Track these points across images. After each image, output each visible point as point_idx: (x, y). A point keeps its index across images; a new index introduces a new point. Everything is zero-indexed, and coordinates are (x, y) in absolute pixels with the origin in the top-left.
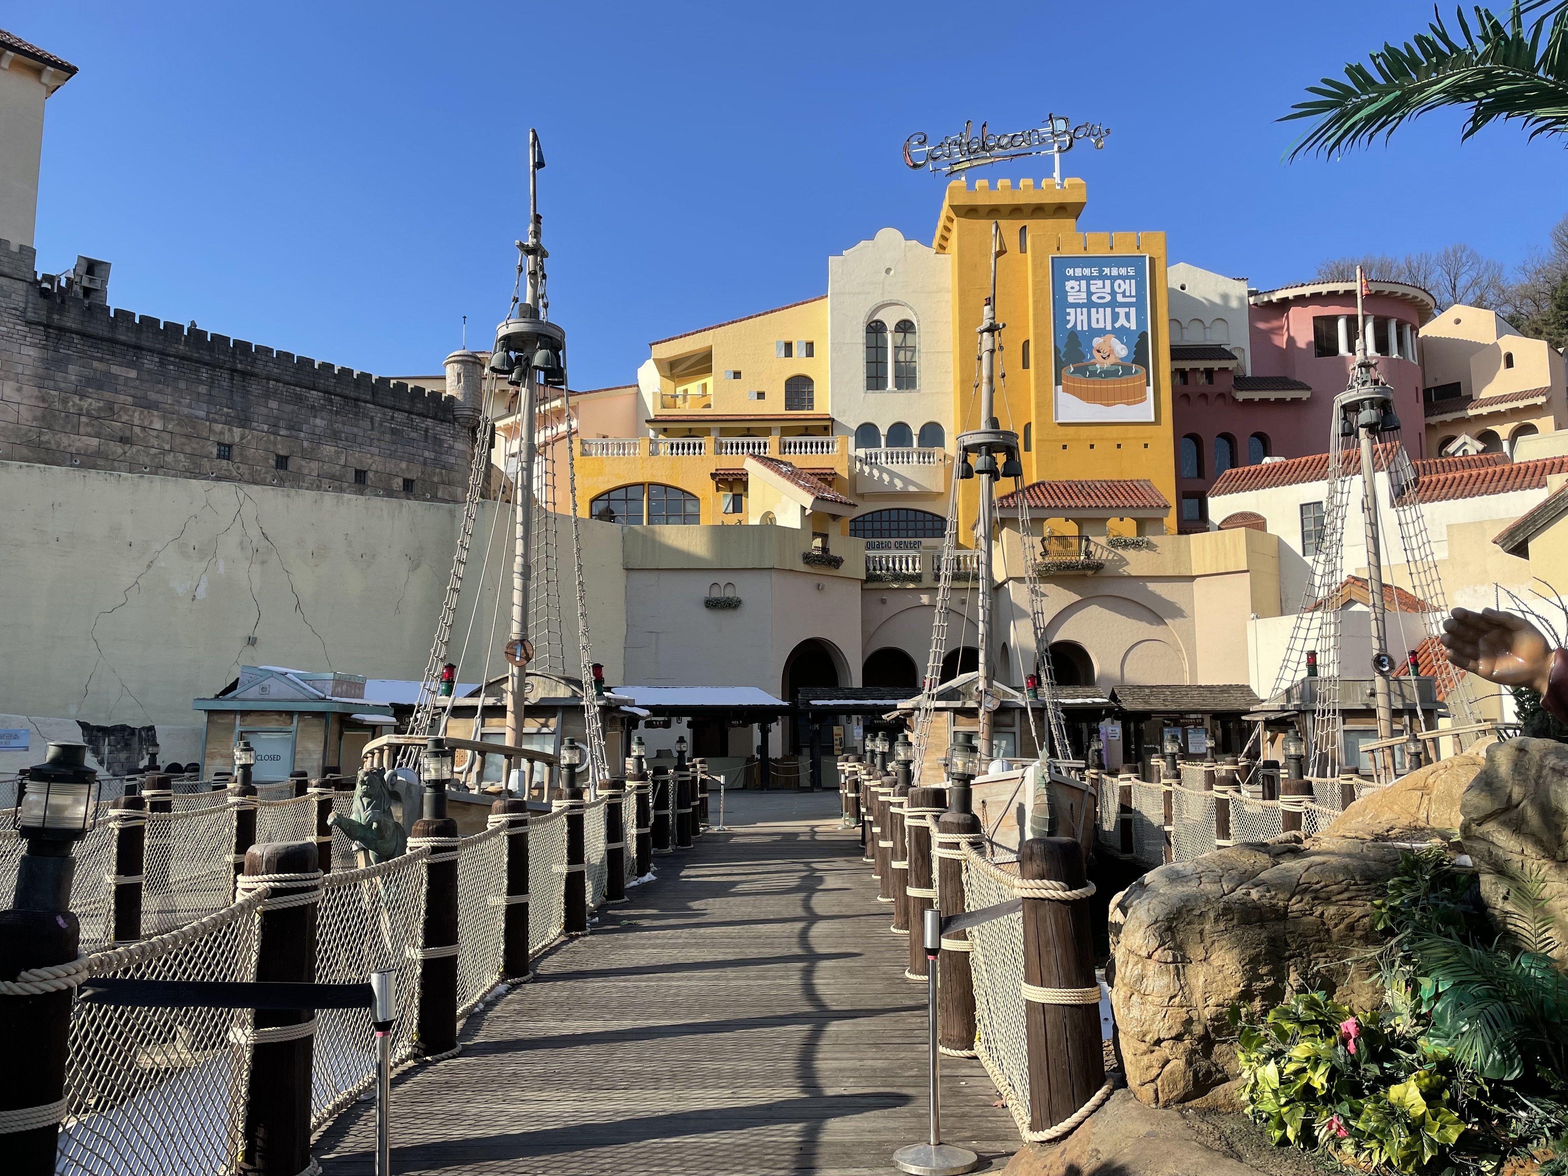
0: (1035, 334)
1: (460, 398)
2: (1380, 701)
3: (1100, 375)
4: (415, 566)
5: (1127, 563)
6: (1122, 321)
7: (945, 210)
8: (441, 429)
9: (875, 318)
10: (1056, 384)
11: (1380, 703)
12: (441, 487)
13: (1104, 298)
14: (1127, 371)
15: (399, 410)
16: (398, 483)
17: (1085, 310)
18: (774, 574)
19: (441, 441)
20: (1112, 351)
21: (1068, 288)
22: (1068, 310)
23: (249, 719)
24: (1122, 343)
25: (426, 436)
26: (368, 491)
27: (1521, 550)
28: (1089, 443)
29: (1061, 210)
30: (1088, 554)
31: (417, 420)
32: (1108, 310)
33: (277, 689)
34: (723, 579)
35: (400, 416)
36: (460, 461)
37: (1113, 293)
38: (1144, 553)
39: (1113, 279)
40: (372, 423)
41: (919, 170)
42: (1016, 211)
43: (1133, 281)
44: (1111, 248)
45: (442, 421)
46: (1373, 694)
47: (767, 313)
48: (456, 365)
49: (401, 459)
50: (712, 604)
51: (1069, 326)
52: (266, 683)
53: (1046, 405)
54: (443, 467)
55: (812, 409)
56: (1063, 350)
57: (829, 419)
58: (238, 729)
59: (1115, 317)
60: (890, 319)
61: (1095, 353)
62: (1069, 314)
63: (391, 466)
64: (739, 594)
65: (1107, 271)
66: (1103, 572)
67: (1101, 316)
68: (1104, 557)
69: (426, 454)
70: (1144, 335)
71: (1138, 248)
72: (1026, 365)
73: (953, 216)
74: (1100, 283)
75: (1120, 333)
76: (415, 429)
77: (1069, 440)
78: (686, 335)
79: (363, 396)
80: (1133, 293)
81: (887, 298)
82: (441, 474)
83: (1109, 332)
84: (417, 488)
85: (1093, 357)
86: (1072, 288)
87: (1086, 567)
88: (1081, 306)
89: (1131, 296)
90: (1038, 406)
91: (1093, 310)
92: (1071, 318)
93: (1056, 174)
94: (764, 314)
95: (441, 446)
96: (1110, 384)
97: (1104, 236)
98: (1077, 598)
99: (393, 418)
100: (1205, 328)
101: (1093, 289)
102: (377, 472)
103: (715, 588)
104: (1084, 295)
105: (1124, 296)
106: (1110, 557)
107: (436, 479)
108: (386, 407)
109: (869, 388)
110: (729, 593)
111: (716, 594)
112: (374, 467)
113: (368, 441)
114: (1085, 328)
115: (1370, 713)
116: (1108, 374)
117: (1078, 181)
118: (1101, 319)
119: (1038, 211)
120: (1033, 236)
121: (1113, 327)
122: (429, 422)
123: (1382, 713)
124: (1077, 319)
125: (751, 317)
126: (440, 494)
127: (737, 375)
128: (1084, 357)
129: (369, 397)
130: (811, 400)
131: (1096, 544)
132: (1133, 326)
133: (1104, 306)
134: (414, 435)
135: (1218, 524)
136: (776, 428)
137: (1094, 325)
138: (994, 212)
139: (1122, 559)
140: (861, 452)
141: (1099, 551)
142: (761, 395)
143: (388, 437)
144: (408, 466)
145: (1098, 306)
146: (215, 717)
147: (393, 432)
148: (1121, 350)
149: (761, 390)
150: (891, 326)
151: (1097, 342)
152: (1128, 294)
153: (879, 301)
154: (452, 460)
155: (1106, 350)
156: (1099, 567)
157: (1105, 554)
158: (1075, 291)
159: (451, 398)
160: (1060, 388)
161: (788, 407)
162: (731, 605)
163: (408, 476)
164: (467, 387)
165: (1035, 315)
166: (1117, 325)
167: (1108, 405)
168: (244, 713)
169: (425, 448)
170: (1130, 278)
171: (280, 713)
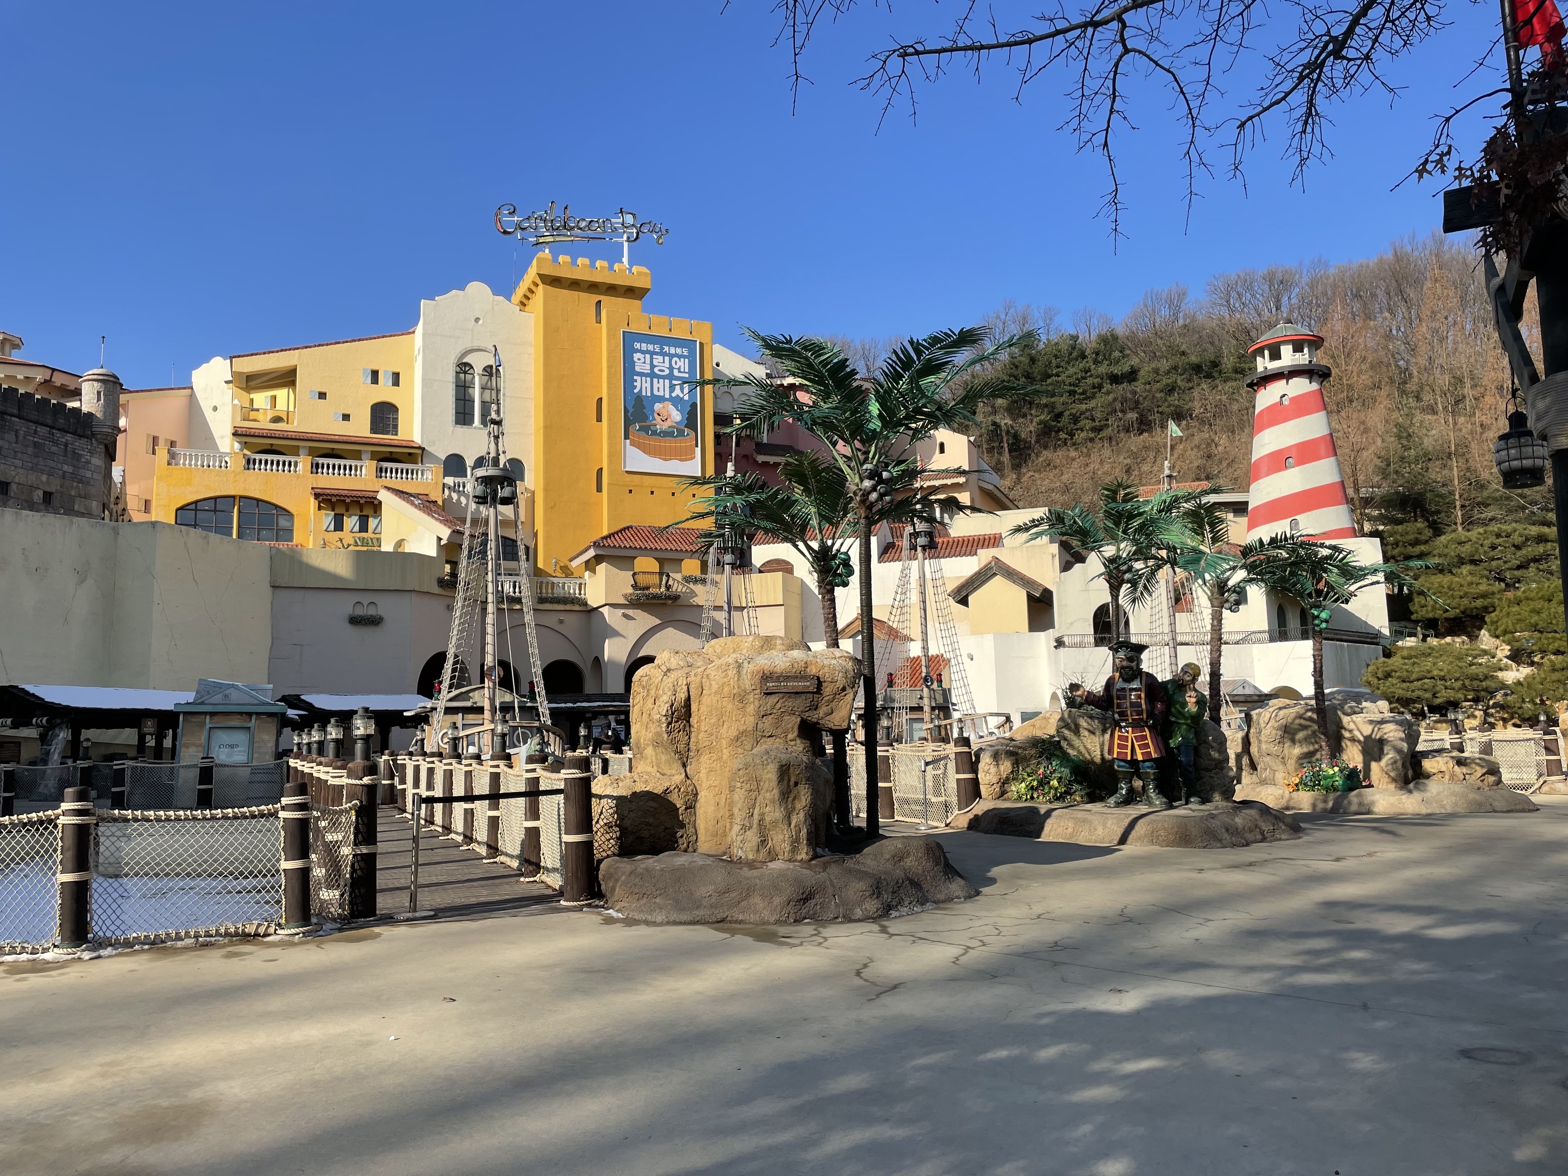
0: (609, 394)
1: (99, 415)
2: (926, 701)
3: (659, 434)
4: (82, 581)
5: (696, 595)
6: (677, 391)
7: (531, 274)
8: (80, 445)
9: (464, 361)
10: (626, 438)
11: (926, 704)
12: (77, 500)
13: (663, 371)
14: (681, 433)
15: (42, 424)
16: (38, 495)
17: (649, 379)
18: (414, 596)
19: (80, 456)
20: (669, 416)
21: (635, 359)
22: (635, 377)
23: (216, 718)
24: (678, 410)
25: (66, 450)
26: (11, 502)
27: (964, 602)
28: (650, 490)
29: (631, 292)
30: (668, 587)
31: (58, 434)
32: (667, 382)
33: (235, 697)
34: (366, 599)
35: (42, 430)
36: (95, 476)
37: (671, 368)
38: (709, 587)
39: (671, 356)
40: (17, 436)
41: (508, 236)
42: (593, 287)
43: (687, 360)
44: (670, 330)
45: (81, 436)
46: (921, 698)
47: (354, 341)
48: (96, 384)
49: (42, 472)
50: (355, 621)
51: (635, 391)
52: (227, 692)
53: (615, 455)
54: (80, 481)
55: (396, 434)
56: (631, 410)
57: (420, 448)
58: (208, 726)
59: (672, 388)
60: (479, 362)
61: (656, 415)
62: (636, 381)
63: (32, 478)
64: (381, 611)
65: (666, 349)
66: (679, 602)
67: (661, 385)
68: (679, 590)
69: (66, 468)
70: (695, 404)
71: (691, 333)
72: (599, 419)
73: (539, 281)
74: (661, 358)
75: (676, 401)
76: (55, 443)
77: (634, 486)
78: (270, 352)
79: (10, 410)
80: (687, 370)
81: (476, 345)
82: (78, 487)
83: (667, 400)
84: (56, 500)
85: (654, 419)
86: (639, 359)
87: (669, 597)
88: (646, 375)
89: (684, 372)
90: (610, 455)
91: (655, 380)
92: (638, 384)
93: (625, 260)
94: (350, 342)
95: (79, 460)
96: (668, 443)
97: (664, 319)
98: (658, 622)
99: (36, 431)
100: (734, 400)
101: (655, 362)
102: (19, 484)
103: (359, 607)
104: (648, 367)
105: (680, 372)
106: (684, 590)
107: (73, 493)
108: (31, 421)
109: (457, 422)
110: (372, 611)
111: (359, 612)
112: (17, 480)
113: (12, 453)
114: (649, 394)
115: (920, 709)
116: (666, 434)
117: (644, 270)
118: (661, 388)
119: (612, 290)
120: (607, 312)
121: (670, 395)
122: (69, 437)
123: (927, 709)
124: (642, 385)
125: (339, 343)
126: (76, 507)
127: (322, 395)
128: (647, 418)
129: (15, 411)
130: (396, 427)
131: (674, 579)
132: (686, 398)
133: (664, 377)
134: (54, 449)
135: (758, 566)
136: (366, 451)
137: (656, 393)
138: (575, 285)
139: (693, 592)
140: (449, 481)
141: (676, 585)
142: (346, 417)
143: (30, 450)
144: (48, 479)
145: (659, 377)
146: (189, 717)
147: (36, 445)
148: (676, 416)
149: (347, 412)
150: (478, 369)
151: (658, 406)
152: (682, 370)
153: (469, 346)
154: (88, 474)
155: (664, 414)
156: (676, 598)
157: (680, 587)
158: (641, 363)
159: (90, 415)
160: (628, 441)
161: (374, 430)
162: (374, 621)
163: (48, 490)
164: (106, 406)
165: (608, 378)
166: (674, 395)
167: (665, 460)
168: (212, 714)
169: (64, 462)
170: (684, 357)
171: (241, 713)
